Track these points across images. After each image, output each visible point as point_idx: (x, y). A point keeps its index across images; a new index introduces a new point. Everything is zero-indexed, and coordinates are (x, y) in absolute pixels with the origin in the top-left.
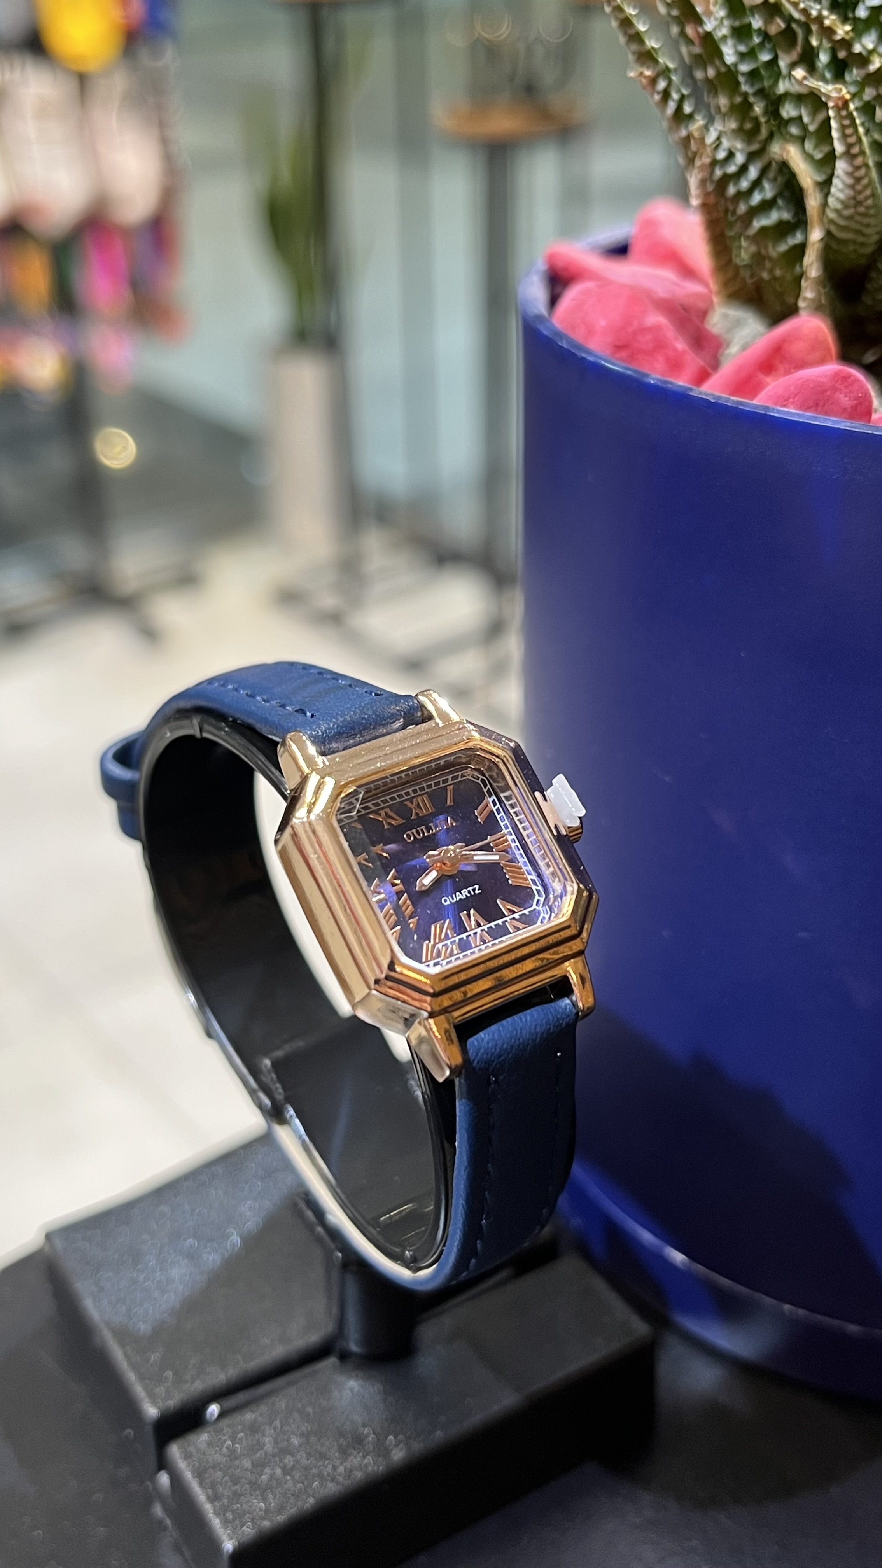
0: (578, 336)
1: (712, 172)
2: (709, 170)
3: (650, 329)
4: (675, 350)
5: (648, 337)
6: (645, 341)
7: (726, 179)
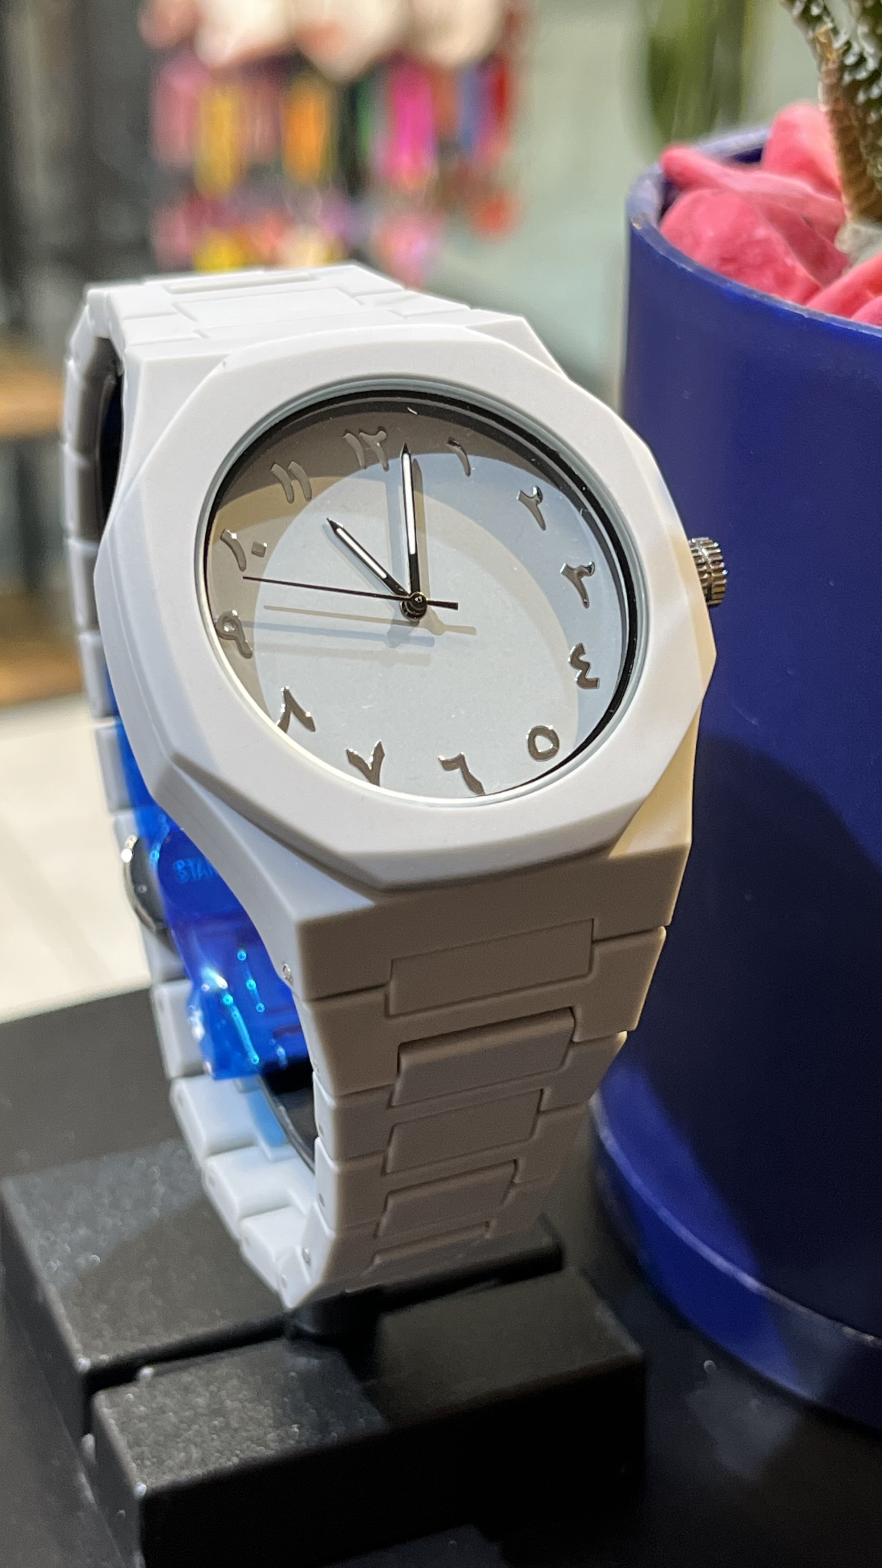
0: (683, 247)
1: (841, 78)
2: (837, 76)
3: (759, 242)
4: (785, 265)
5: (757, 251)
6: (753, 255)
7: (856, 85)
